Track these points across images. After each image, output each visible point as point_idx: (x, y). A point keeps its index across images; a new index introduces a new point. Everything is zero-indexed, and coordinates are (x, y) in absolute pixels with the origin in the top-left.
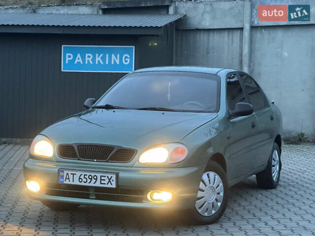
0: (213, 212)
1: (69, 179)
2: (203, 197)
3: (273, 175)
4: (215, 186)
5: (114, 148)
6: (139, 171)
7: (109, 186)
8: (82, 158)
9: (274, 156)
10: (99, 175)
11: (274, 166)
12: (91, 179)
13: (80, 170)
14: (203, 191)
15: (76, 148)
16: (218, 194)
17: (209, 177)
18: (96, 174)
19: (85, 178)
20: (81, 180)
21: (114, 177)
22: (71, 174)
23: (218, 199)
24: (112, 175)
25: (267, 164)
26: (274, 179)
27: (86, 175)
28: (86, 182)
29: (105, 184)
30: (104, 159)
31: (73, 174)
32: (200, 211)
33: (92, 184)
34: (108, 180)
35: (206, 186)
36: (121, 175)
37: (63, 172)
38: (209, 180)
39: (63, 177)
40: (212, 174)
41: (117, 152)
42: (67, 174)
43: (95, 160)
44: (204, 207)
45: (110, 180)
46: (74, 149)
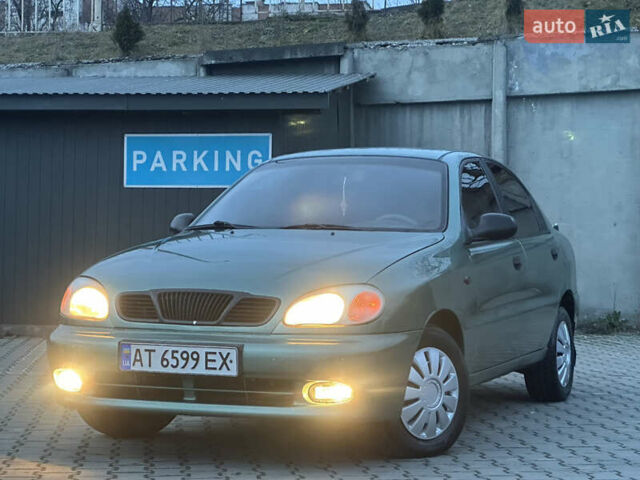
0: (439, 431)
1: (140, 360)
2: (417, 400)
3: (559, 372)
4: (441, 377)
5: (232, 297)
6: (284, 341)
7: (224, 372)
8: (168, 318)
9: (560, 333)
10: (202, 351)
11: (561, 354)
12: (187, 359)
13: (163, 343)
14: (417, 387)
15: (154, 299)
16: (448, 393)
17: (428, 359)
18: (198, 350)
19: (173, 357)
20: (165, 363)
21: (234, 354)
22: (146, 350)
23: (448, 404)
24: (228, 351)
25: (546, 348)
26: (562, 382)
27: (177, 352)
28: (176, 367)
29: (215, 369)
30: (213, 320)
31: (150, 351)
32: (410, 428)
33: (188, 370)
34: (222, 361)
35: (423, 377)
36: (248, 350)
37: (129, 346)
38: (429, 365)
39: (128, 357)
40: (434, 353)
41: (239, 304)
42: (138, 350)
43: (195, 322)
44: (418, 419)
45: (225, 360)
46: (151, 301)
